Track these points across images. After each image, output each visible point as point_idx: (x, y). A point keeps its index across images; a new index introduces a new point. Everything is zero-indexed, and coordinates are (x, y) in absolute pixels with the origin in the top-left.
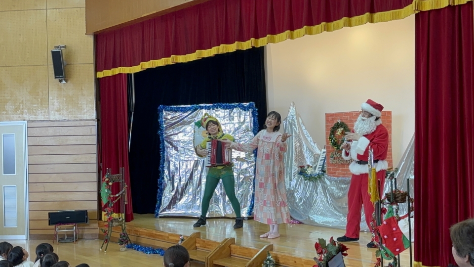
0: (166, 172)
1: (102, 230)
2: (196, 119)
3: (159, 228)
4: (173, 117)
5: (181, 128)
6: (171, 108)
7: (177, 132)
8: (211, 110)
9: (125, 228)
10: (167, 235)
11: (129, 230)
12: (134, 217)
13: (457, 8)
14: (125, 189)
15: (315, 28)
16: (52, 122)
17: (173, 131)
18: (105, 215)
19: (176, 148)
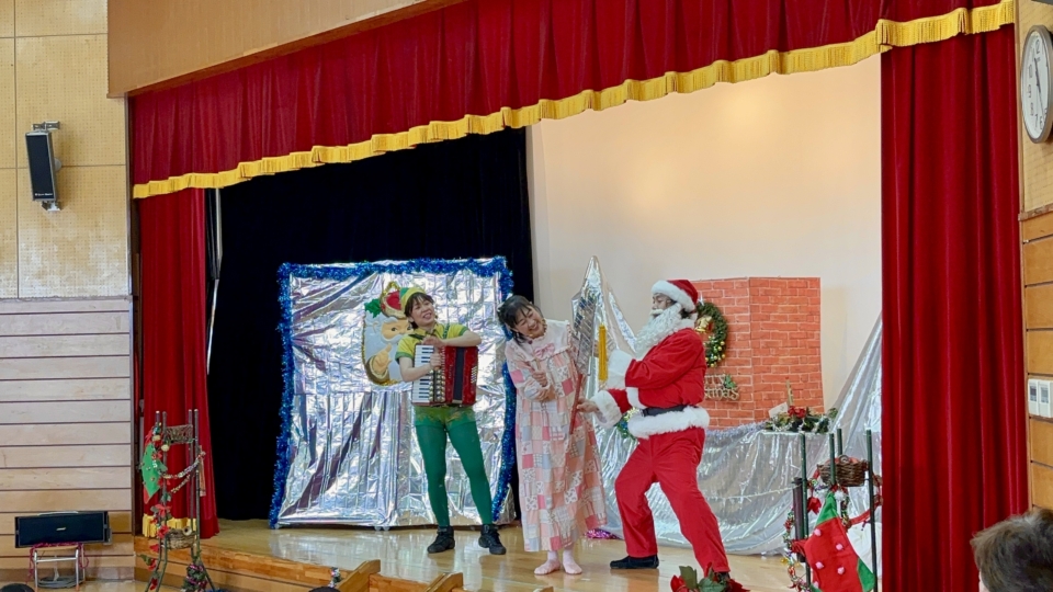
0: (296, 419)
1: (144, 557)
2: (367, 295)
3: (279, 551)
4: (314, 292)
5: (332, 316)
6: (308, 269)
7: (323, 326)
8: (404, 274)
9: (198, 553)
10: (300, 568)
11: (208, 558)
12: (220, 526)
13: (977, 40)
14: (199, 461)
15: (651, 84)
16: (24, 304)
17: (313, 323)
18: (151, 522)
19: (320, 365)
